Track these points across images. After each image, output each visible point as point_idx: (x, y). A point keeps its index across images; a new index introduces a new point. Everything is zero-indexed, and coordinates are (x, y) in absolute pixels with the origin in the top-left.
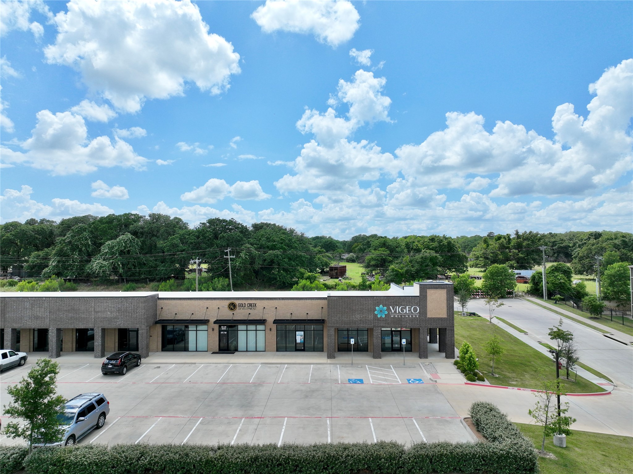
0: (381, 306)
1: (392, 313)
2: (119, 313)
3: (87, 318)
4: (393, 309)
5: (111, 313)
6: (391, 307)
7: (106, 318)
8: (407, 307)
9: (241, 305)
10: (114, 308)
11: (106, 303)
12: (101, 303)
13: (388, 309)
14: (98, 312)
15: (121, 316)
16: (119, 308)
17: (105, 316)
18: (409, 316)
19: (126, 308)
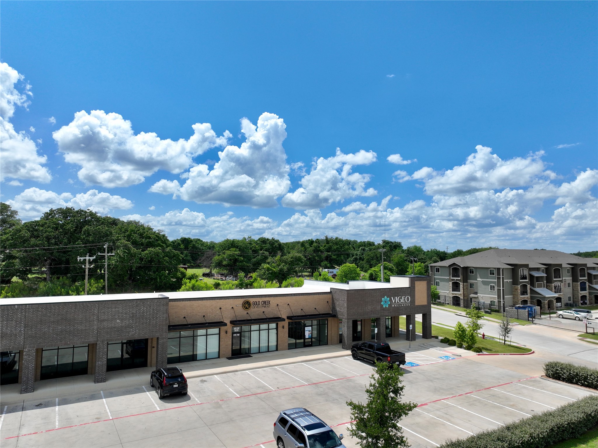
0: (386, 297)
1: (393, 303)
2: (133, 320)
3: (86, 330)
4: (394, 300)
5: (122, 320)
6: (392, 298)
7: (115, 328)
8: (403, 297)
9: (255, 304)
10: (126, 314)
11: (116, 308)
12: (108, 308)
13: (391, 300)
14: (104, 321)
15: (136, 323)
16: (133, 314)
17: (113, 325)
18: (404, 304)
19: (143, 313)
